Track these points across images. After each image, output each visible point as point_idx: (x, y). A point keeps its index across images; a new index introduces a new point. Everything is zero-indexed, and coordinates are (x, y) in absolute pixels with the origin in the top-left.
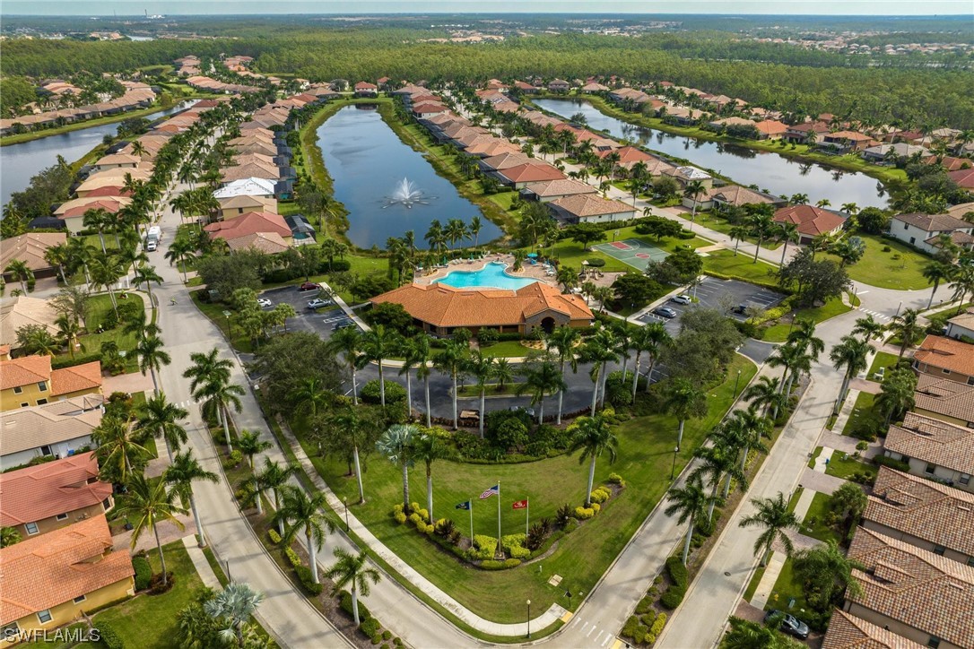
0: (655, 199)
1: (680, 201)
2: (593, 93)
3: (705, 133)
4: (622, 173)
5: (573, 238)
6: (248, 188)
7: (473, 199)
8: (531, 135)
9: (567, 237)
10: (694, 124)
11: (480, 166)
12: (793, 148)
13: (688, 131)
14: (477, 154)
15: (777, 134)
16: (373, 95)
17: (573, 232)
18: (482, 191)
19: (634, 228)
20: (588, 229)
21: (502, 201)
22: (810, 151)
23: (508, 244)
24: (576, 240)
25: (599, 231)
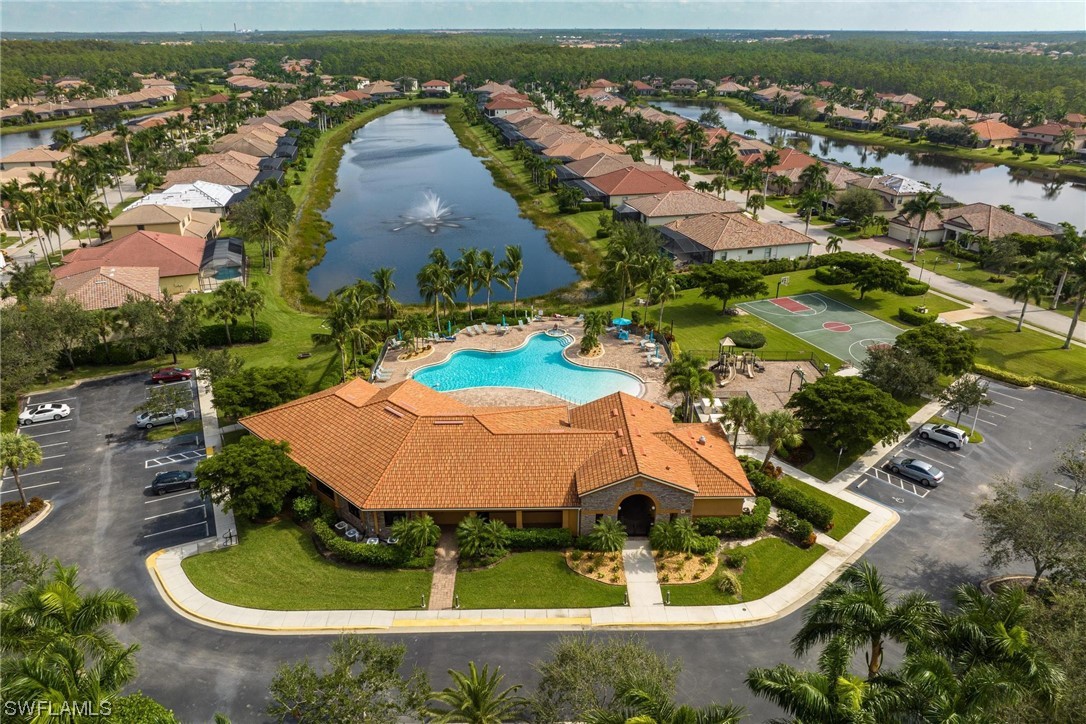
0: (839, 225)
1: (885, 229)
2: (730, 95)
3: (892, 140)
4: (780, 187)
5: (701, 290)
6: (185, 197)
7: (540, 220)
8: (642, 138)
9: (691, 286)
10: (875, 127)
11: (558, 172)
12: (1034, 159)
13: (866, 137)
14: (558, 157)
15: (1003, 141)
16: (444, 95)
17: (704, 279)
18: (556, 209)
19: (812, 272)
20: (731, 274)
21: (584, 225)
22: (1062, 163)
23: (582, 296)
24: (707, 294)
25: (753, 278)
